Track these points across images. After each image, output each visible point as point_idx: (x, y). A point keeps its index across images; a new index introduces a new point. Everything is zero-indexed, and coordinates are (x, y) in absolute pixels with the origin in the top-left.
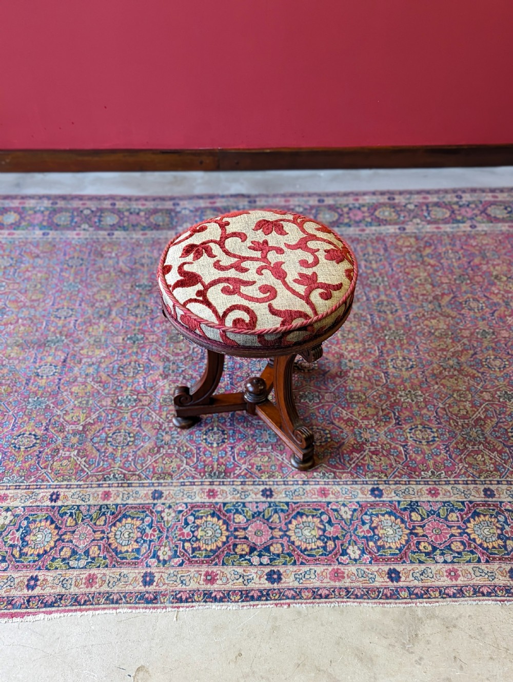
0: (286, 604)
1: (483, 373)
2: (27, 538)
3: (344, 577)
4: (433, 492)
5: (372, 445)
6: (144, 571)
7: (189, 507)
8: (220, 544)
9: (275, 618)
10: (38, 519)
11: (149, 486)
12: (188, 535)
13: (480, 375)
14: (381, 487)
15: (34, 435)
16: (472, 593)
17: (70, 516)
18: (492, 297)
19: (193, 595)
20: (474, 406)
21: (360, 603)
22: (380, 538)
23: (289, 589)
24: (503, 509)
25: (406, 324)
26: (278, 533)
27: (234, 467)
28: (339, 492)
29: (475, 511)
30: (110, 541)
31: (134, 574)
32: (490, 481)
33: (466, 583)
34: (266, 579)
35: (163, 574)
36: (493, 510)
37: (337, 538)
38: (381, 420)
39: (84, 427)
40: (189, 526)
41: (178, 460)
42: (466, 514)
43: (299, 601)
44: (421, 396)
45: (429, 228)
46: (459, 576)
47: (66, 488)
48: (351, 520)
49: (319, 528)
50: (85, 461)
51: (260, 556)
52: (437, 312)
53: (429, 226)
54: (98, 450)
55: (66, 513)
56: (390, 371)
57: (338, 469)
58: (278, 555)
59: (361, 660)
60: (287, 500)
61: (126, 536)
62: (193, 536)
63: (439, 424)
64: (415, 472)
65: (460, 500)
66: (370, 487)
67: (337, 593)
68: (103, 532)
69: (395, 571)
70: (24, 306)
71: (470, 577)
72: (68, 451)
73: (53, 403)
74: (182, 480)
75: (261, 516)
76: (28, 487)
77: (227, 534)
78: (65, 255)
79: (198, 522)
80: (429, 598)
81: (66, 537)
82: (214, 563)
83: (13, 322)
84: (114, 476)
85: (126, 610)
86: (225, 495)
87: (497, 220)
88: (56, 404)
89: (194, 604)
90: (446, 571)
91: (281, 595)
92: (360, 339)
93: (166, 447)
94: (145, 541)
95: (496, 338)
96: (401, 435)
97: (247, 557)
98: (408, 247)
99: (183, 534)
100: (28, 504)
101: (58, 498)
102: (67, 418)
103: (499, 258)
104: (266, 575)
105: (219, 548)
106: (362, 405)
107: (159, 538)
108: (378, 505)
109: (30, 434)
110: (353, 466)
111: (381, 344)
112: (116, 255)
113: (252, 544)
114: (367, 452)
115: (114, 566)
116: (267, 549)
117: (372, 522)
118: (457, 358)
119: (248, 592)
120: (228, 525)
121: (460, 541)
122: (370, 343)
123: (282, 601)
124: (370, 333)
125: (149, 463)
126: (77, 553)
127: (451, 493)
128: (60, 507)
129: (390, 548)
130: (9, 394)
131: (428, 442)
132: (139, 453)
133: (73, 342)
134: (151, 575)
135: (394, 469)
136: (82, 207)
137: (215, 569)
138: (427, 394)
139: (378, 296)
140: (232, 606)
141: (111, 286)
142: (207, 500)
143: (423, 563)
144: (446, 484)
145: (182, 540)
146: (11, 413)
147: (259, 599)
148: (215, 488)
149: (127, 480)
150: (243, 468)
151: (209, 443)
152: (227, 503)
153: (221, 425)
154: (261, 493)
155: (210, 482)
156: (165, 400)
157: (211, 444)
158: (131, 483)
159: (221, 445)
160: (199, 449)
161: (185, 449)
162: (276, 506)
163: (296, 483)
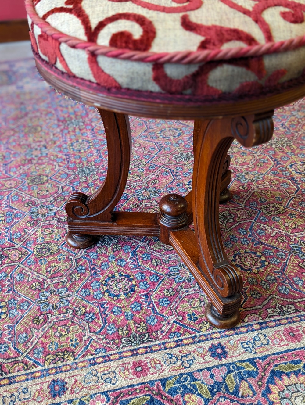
7: (112, 398)
11: (43, 376)
27: (159, 322)
41: (77, 327)
60: (249, 355)
74: (90, 357)
86: (159, 367)
93: (56, 312)
132: (18, 327)
142: (135, 381)
148: (142, 358)
149: (6, 374)
150: (171, 322)
151: (114, 296)
152: (167, 379)
153: (122, 269)
154: (210, 353)
155: (132, 351)
156: (40, 250)
157: (117, 296)
158: (14, 377)
159: (132, 296)
160: (102, 306)
161: (83, 309)
162: (239, 369)
163: (250, 328)
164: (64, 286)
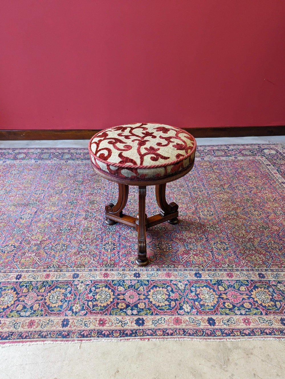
0: (146, 338)
1: (249, 217)
3: (181, 323)
4: (230, 275)
5: (194, 251)
6: (63, 318)
7: (93, 282)
8: (109, 303)
9: (140, 348)
10: (7, 289)
11: (72, 271)
12: (91, 297)
13: (248, 218)
14: (200, 272)
15: (14, 246)
16: (260, 333)
17: (25, 287)
18: (249, 185)
19: (91, 332)
20: (247, 232)
21: (192, 338)
22: (201, 300)
23: (149, 329)
24: (271, 284)
25: (208, 196)
26: (142, 297)
27: (119, 261)
28: (177, 275)
29: (255, 285)
30: (46, 301)
31: (57, 320)
32: (261, 269)
33: (256, 327)
34: (135, 323)
35: (74, 320)
36: (266, 285)
37: (177, 300)
38: (198, 239)
39: (41, 242)
40: (92, 293)
41: (89, 258)
42: (250, 287)
43: (155, 337)
44: (218, 228)
45: (215, 159)
46: (251, 322)
47: (26, 272)
48: (184, 290)
49: (166, 294)
50: (38, 259)
51: (132, 310)
52: (222, 191)
53: (215, 158)
54: (47, 253)
55: (23, 285)
56: (201, 216)
57: (176, 263)
58: (143, 309)
59: (195, 376)
60: (148, 279)
61: (56, 298)
62: (94, 298)
63: (229, 241)
64: (218, 265)
65: (246, 279)
66: (195, 272)
67: (178, 332)
68: (43, 296)
69: (211, 319)
70: (21, 189)
71: (257, 323)
72: (30, 253)
73: (27, 231)
74: (90, 268)
75: (133, 287)
76: (5, 272)
77: (113, 297)
78: (44, 169)
79: (97, 290)
80: (234, 336)
81: (21, 299)
82: (105, 313)
83: (14, 196)
84: (53, 266)
85: (49, 342)
86: (113, 276)
87: (246, 155)
88: (28, 231)
89: (91, 338)
90: (243, 320)
91: (144, 333)
92: (185, 203)
93: (83, 252)
94: (66, 301)
95: (254, 202)
96: (209, 246)
97: (125, 310)
98: (206, 165)
99: (88, 297)
100: (3, 280)
101: (20, 278)
102: (33, 238)
103: (250, 170)
104: (135, 321)
105: (108, 305)
106: (188, 232)
107: (74, 299)
108: (199, 282)
109: (12, 245)
110: (184, 261)
111: (196, 204)
112: (68, 169)
113: (127, 303)
114: (191, 254)
115: (46, 315)
116: (136, 306)
117: (196, 291)
118: (235, 210)
119: (124, 331)
120: (114, 292)
121: (249, 302)
122: (190, 204)
124: (190, 200)
125: (73, 259)
126: (26, 307)
127: (240, 276)
128: (21, 282)
129: (208, 305)
130: (5, 227)
131: (224, 250)
132: (68, 254)
133: (42, 204)
134: (68, 320)
135: (207, 263)
136: (55, 152)
137: (105, 317)
138: (222, 227)
139: (193, 185)
140: (114, 340)
141: (64, 181)
142: (103, 279)
143: (228, 314)
144: (236, 271)
145: (87, 301)
146: (4, 235)
147: (131, 335)
148: (108, 272)
149: (60, 268)
150: (124, 262)
151: (106, 250)
152: (114, 280)
153: (113, 241)
154: (134, 275)
155: (105, 269)
156: (84, 230)
157: (107, 250)
158: (62, 270)
159: (113, 251)
160: (101, 252)
161: (93, 253)
162: (142, 282)
163: (153, 270)
164: (89, 243)
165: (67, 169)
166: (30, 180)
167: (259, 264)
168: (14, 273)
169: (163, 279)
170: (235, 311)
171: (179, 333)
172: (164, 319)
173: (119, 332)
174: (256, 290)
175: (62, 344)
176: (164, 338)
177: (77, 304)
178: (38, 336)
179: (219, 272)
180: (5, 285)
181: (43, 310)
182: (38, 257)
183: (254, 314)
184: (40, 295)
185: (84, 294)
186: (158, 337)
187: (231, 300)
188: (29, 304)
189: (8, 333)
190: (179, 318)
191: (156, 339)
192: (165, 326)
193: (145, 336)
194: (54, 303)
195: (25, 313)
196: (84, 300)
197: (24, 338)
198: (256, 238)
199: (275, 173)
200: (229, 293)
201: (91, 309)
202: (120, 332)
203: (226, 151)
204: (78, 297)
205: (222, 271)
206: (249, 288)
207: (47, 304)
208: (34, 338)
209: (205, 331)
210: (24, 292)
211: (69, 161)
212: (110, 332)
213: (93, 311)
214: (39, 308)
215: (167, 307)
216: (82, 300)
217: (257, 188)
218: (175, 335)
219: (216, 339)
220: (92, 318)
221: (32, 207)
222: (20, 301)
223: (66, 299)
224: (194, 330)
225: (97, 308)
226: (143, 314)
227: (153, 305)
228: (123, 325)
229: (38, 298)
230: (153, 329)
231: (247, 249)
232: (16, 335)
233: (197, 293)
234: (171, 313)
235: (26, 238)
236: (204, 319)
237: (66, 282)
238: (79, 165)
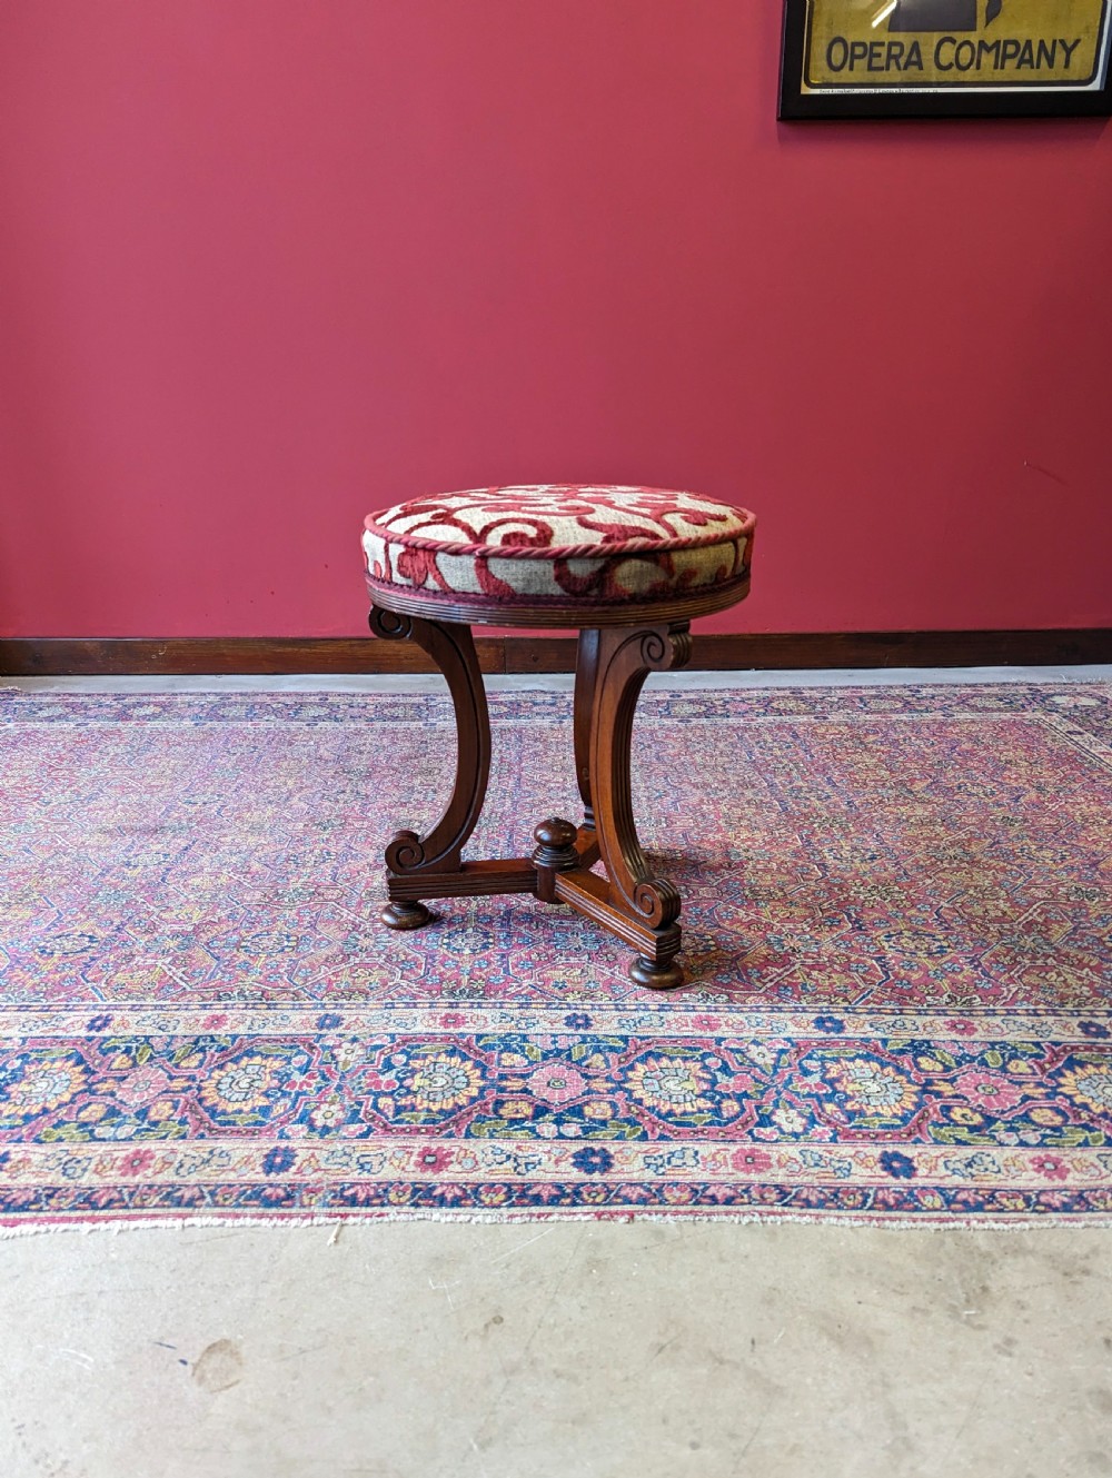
0: (623, 1213)
1: (1021, 866)
2: (9, 1089)
3: (771, 1166)
4: (962, 1026)
5: (808, 957)
6: (272, 1146)
7: (399, 1040)
8: (463, 1101)
9: (597, 1244)
10: (49, 1058)
11: (315, 1009)
12: (389, 1084)
13: (1016, 868)
14: (837, 1017)
15: (91, 937)
17: (123, 1053)
18: (1007, 781)
19: (385, 1191)
20: (1015, 905)
22: (849, 1098)
23: (632, 1185)
25: (851, 810)
26: (600, 1085)
27: (507, 982)
28: (741, 1023)
29: (1070, 1058)
30: (204, 1094)
31: (246, 1150)
32: (1088, 1011)
33: (1092, 1183)
34: (574, 1164)
35: (317, 1152)
37: (745, 1095)
38: (822, 924)
39: (197, 927)
40: (394, 1071)
41: (385, 972)
42: (1051, 1062)
43: (657, 1207)
44: (900, 893)
45: (871, 717)
46: (1068, 1170)
47: (131, 1010)
48: (775, 1067)
49: (701, 1079)
50: (183, 973)
51: (559, 1122)
52: (905, 798)
53: (868, 716)
54: (218, 958)
55: (116, 1048)
56: (829, 863)
57: (736, 989)
58: (604, 1123)
59: (839, 1341)
60: (624, 1032)
61: (244, 1084)
62: (401, 1086)
63: (946, 929)
64: (911, 998)
65: (1030, 1040)
66: (814, 1016)
67: (755, 1195)
68: (191, 1079)
69: (897, 1156)
70: (134, 791)
71: (1096, 1172)
72: (154, 958)
73: (145, 898)
74: (388, 1001)
75: (564, 1056)
76: (47, 1009)
77: (482, 1083)
78: (226, 742)
79: (416, 1064)
80: (1000, 1211)
81: (103, 1087)
83: (106, 807)
84: (241, 993)
85: (205, 1221)
86: (482, 1022)
87: (986, 709)
88: (150, 899)
89: (386, 1210)
90: (1032, 1161)
91: (611, 1195)
92: (764, 828)
93: (363, 954)
94: (285, 1094)
95: (1033, 826)
96: (869, 944)
97: (528, 1124)
98: (836, 734)
99: (378, 1084)
100: (36, 1033)
101: (105, 1025)
102: (164, 916)
103: (1006, 744)
104: (574, 1156)
105: (460, 1108)
106: (778, 904)
107: (320, 1089)
108: (836, 1044)
109: (82, 935)
110: (769, 985)
111: (806, 832)
112: (317, 743)
113: (539, 1102)
114: (797, 966)
115: (202, 1136)
116: (576, 1111)
117: (826, 1071)
118: (960, 847)
119: (525, 1186)
120: (484, 1069)
122: (783, 831)
123: (613, 1208)
124: (781, 820)
125: (320, 976)
126: (120, 1113)
127: (1004, 1029)
128: (106, 1039)
129: (878, 1114)
130: (61, 886)
131: (930, 954)
132: (303, 962)
133: (210, 828)
134: (289, 1152)
135: (863, 991)
136: (269, 702)
137: (447, 1144)
138: (911, 891)
139: (791, 782)
140: (482, 1216)
141: (299, 772)
142: (442, 1029)
143: (965, 1143)
144: (986, 1015)
145: (374, 1094)
146: (55, 909)
147: (554, 1201)
148: (462, 1012)
149: (267, 1000)
150: (525, 985)
151: (456, 950)
152: (487, 1035)
153: (482, 925)
154: (565, 1021)
155: (451, 1003)
156: (370, 894)
157: (459, 950)
158: (275, 1004)
159: (481, 953)
160: (432, 957)
161: (403, 958)
162: (599, 1042)
163: (642, 1007)
164: (387, 931)
165: (312, 743)
166: (173, 770)
167: (1076, 996)
168: (83, 1013)
169: (686, 1034)
170: (996, 1134)
171: (762, 1197)
172: (696, 1153)
173: (505, 1189)
174: (1075, 1073)
175: (259, 1229)
176: (695, 1214)
177: (332, 1103)
178: (161, 1199)
179: (914, 1018)
180: (41, 1048)
181: (189, 1120)
182: (184, 969)
183: (1079, 1145)
184: (182, 1077)
185: (360, 1073)
186: (674, 1208)
187: (976, 1099)
188: (135, 1101)
189: (36, 1191)
190: (758, 1151)
191: (665, 1215)
192: (700, 1175)
193: (617, 1204)
194: (237, 1101)
195: (113, 1129)
196: (359, 1092)
197: (100, 1205)
198: (1053, 922)
199: (1103, 753)
200: (965, 1079)
201: (387, 1118)
202: (510, 1190)
203: (910, 699)
204: (335, 1083)
205: (927, 1015)
206: (1047, 1066)
207: (208, 1103)
208: (142, 1207)
209: (871, 1192)
210: (115, 1066)
211: (321, 724)
212: (464, 1190)
213: (397, 1125)
214: (172, 1115)
215: (704, 1118)
216: (350, 1093)
217: (1040, 789)
218: (743, 1204)
219: (923, 1220)
220: (393, 1145)
221: (174, 837)
222: (99, 1093)
223: (288, 1090)
224: (826, 1191)
225: (413, 1117)
226: (604, 1136)
227: (648, 1108)
228: (522, 1169)
229: (174, 1084)
230: (650, 1184)
231: (1023, 954)
232: (67, 1197)
233: (828, 1076)
234: (721, 1134)
235: (141, 915)
236: (867, 1157)
237: (288, 1038)
238: (358, 733)
